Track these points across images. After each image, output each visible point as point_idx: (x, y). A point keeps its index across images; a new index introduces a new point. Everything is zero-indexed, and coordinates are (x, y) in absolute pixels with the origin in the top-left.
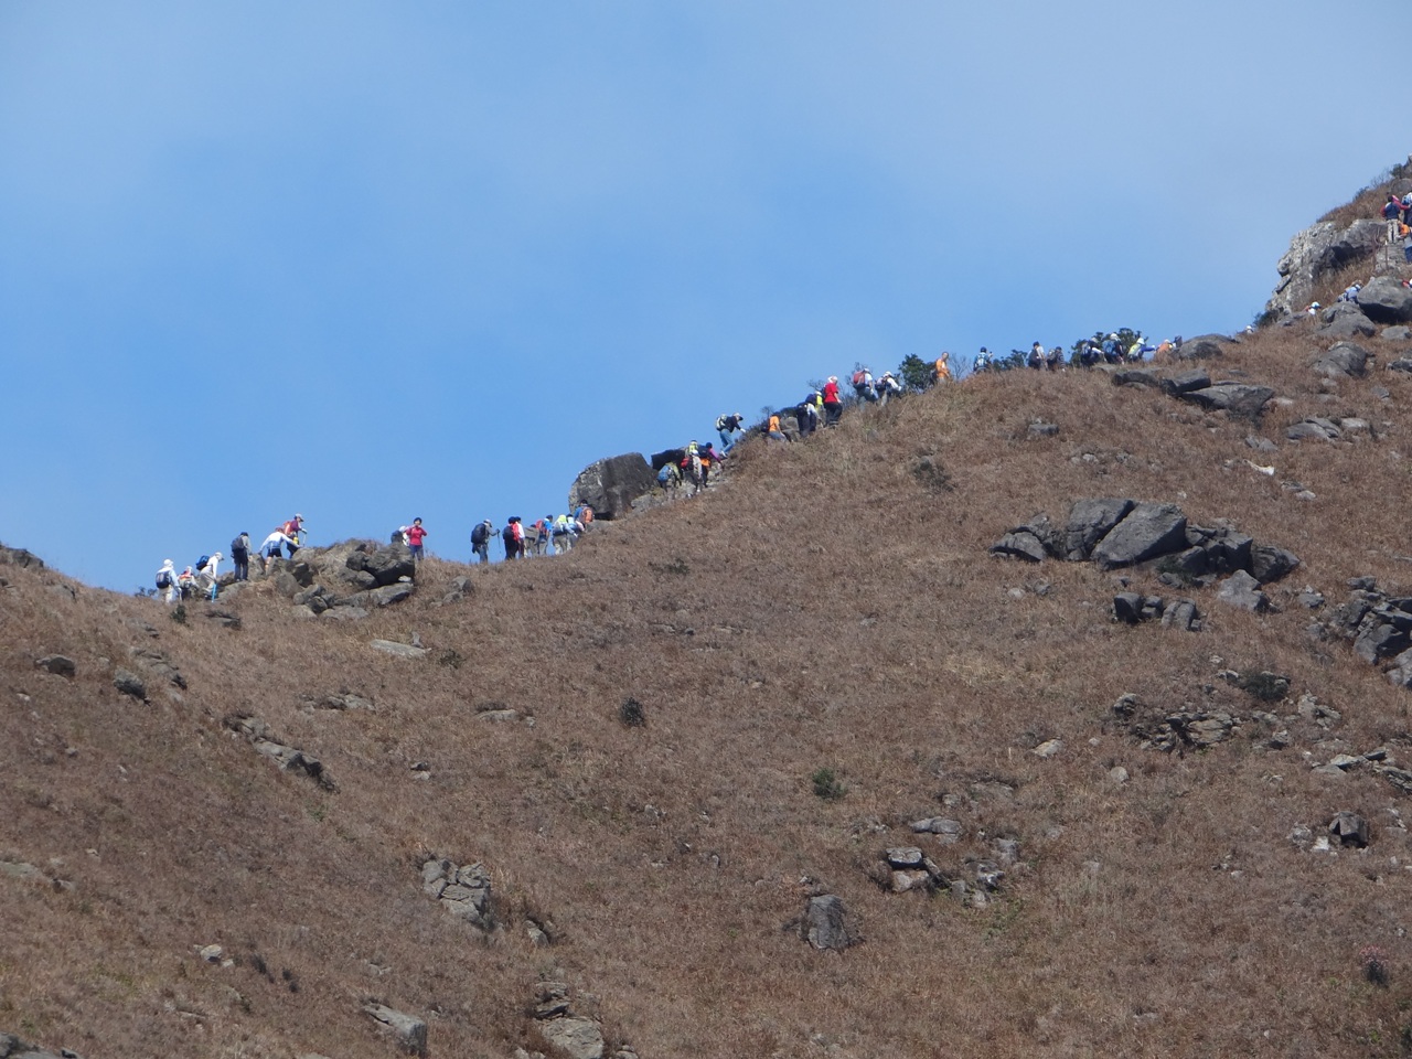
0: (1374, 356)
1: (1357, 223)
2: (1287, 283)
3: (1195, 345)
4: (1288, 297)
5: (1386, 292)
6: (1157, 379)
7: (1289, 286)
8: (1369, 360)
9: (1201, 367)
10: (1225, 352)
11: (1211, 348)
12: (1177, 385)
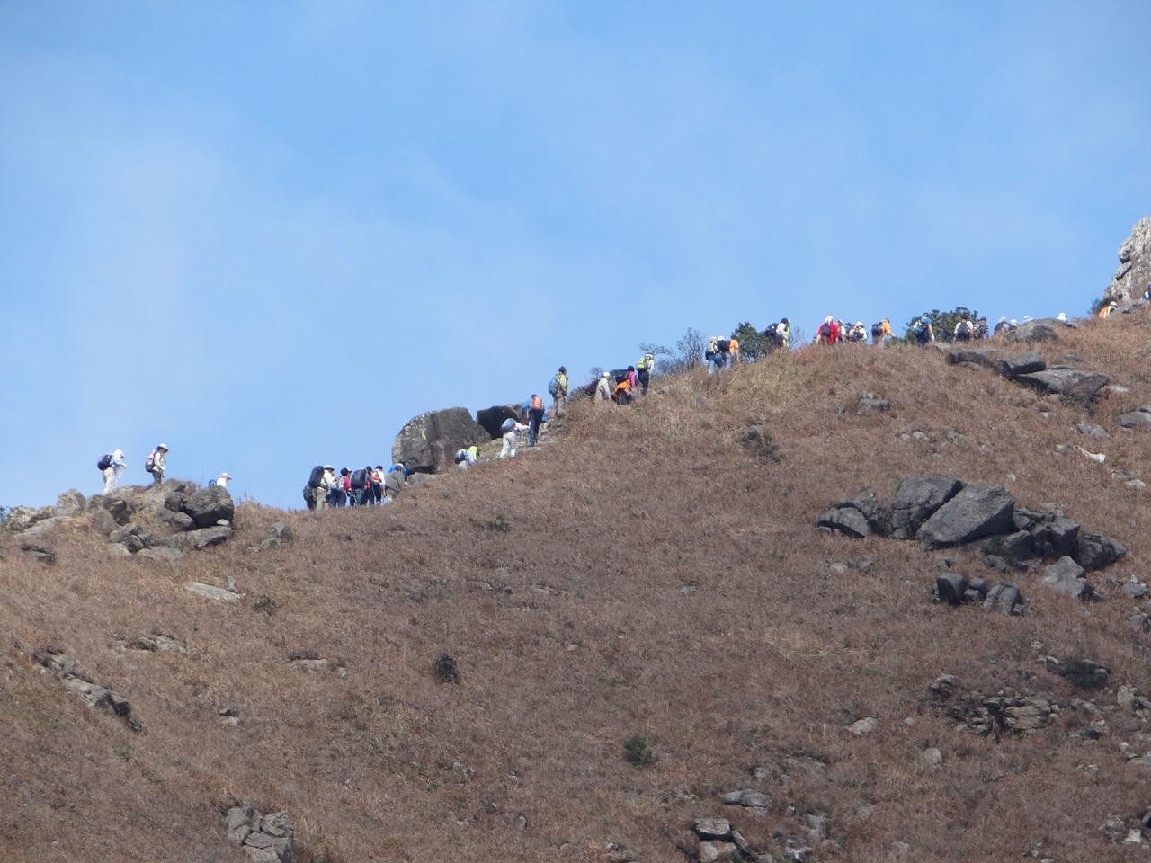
2: (1128, 270)
3: (1031, 328)
4: (1128, 285)
6: (991, 359)
7: (1129, 273)
9: (1037, 350)
10: (1061, 337)
11: (1047, 332)
12: (1012, 367)
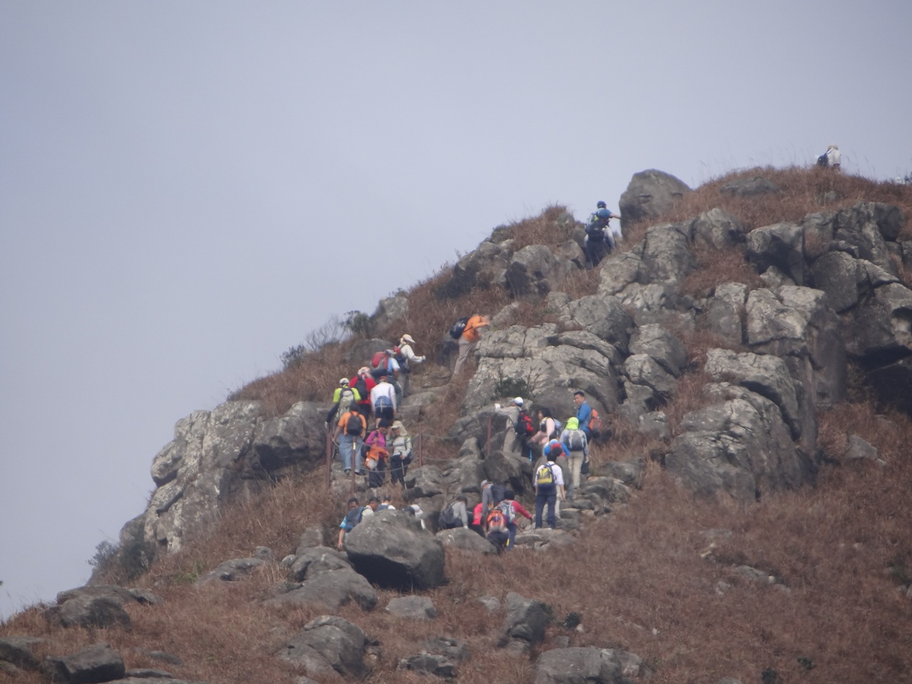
0: (376, 644)
1: (299, 407)
2: (176, 499)
3: (88, 603)
5: (394, 537)
6: (37, 655)
8: (370, 650)
9: (101, 643)
10: (134, 618)
11: (112, 610)
12: (72, 671)
